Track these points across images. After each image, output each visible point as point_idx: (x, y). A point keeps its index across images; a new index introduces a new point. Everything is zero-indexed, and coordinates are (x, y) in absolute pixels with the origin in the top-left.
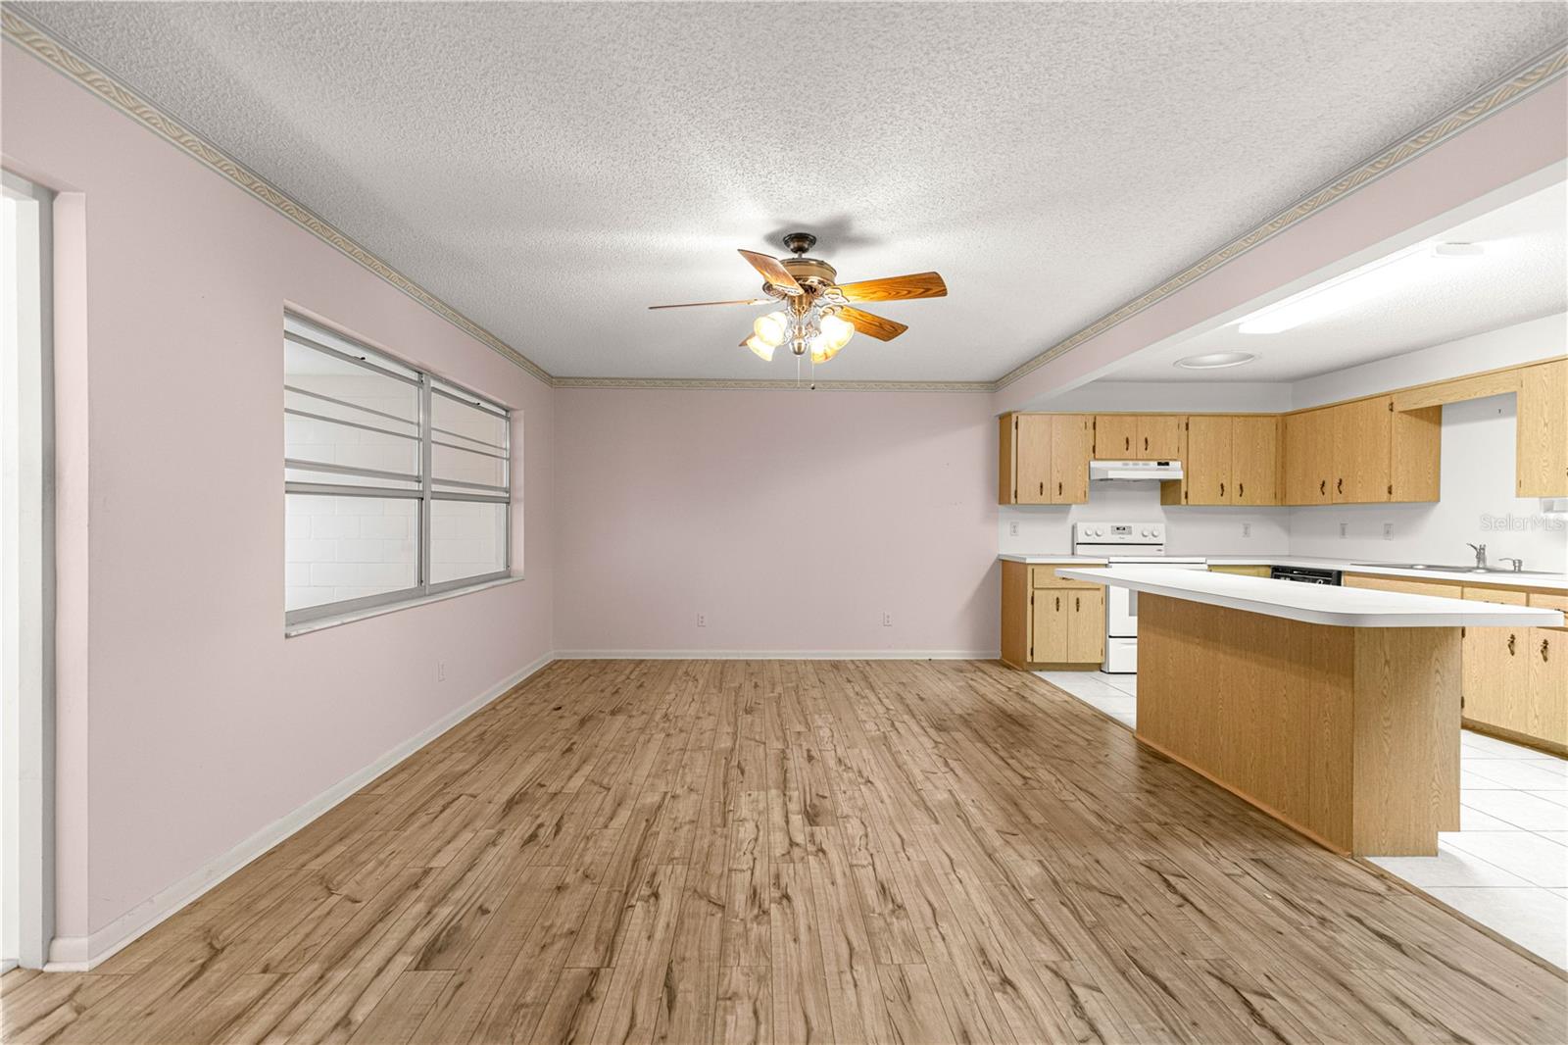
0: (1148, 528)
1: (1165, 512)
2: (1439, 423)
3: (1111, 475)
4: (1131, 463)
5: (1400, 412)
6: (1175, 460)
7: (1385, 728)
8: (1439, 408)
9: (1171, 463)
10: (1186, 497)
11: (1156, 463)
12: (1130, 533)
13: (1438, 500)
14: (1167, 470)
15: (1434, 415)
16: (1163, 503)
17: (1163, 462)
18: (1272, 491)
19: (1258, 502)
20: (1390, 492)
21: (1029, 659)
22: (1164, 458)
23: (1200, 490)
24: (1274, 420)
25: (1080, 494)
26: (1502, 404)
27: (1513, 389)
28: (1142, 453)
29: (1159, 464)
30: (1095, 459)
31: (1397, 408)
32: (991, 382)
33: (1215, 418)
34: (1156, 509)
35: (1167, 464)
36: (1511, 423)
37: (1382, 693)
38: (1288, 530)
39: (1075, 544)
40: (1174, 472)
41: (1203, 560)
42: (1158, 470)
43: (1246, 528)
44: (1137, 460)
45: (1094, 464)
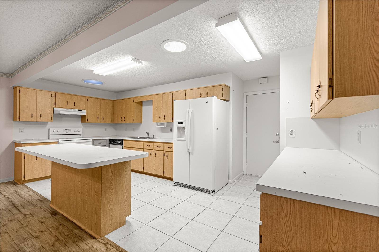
0: (76, 129)
1: (82, 124)
2: (142, 105)
3: (61, 113)
4: (69, 109)
5: (135, 102)
6: (84, 110)
7: (111, 193)
8: (142, 102)
9: (83, 110)
10: (88, 120)
11: (78, 110)
12: (70, 131)
13: (142, 123)
14: (82, 112)
15: (141, 104)
16: (82, 122)
17: (80, 110)
18: (111, 119)
19: (107, 122)
20: (133, 121)
21: (23, 179)
22: (81, 108)
23: (91, 118)
24: (111, 101)
25: (50, 118)
26: (150, 102)
27: (152, 99)
28: (73, 106)
29: (79, 110)
30: (56, 107)
31: (135, 101)
32: (9, 74)
33: (96, 99)
34: (80, 124)
35: (82, 110)
36: (152, 106)
37: (110, 182)
38: (116, 130)
39: (49, 135)
40: (83, 113)
41: (91, 138)
42: (79, 112)
43: (105, 129)
44: (71, 108)
45: (55, 109)
